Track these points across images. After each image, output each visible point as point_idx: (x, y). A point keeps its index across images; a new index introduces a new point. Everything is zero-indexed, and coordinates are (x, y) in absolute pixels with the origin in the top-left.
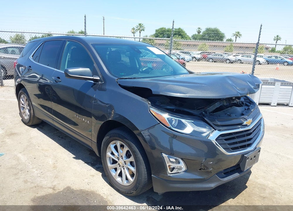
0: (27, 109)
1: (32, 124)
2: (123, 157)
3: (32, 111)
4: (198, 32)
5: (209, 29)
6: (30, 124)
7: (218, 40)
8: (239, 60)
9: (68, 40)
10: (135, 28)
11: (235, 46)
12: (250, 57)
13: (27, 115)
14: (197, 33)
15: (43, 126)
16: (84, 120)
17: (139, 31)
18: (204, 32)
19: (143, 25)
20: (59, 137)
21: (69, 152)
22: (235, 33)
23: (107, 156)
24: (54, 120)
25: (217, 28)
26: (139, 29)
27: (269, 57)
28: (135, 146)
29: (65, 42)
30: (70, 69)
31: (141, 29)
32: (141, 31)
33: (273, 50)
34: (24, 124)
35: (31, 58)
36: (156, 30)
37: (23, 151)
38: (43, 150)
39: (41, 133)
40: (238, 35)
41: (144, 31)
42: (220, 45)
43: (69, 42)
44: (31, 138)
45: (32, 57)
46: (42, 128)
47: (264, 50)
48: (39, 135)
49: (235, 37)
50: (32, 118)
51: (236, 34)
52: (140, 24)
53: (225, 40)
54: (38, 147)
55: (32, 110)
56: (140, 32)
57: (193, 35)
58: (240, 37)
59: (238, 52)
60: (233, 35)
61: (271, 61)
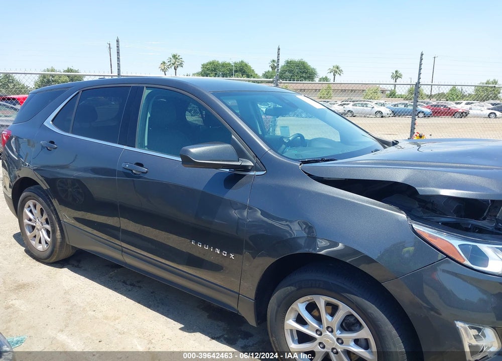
0: (43, 230)
1: (57, 260)
2: (335, 329)
3: (58, 233)
4: (272, 68)
5: (291, 61)
6: (53, 259)
7: (305, 79)
8: (349, 111)
9: (147, 85)
10: (166, 62)
11: (336, 88)
12: (367, 107)
13: (43, 241)
14: (270, 70)
15: (79, 261)
16: (220, 252)
17: (173, 67)
18: (282, 67)
19: (180, 57)
20: (126, 284)
21: (165, 318)
22: (332, 68)
23: (286, 327)
24: (125, 252)
25: (303, 60)
26: (173, 64)
27: (395, 105)
28: (376, 308)
29: (139, 91)
30: (193, 148)
31: (177, 63)
32: (178, 66)
33: (392, 95)
34: (35, 261)
35: (48, 123)
36: (202, 65)
37: (66, 326)
38: (106, 318)
39: (82, 278)
40: (336, 71)
41: (182, 66)
42: (310, 88)
43: (150, 91)
44: (66, 293)
45: (51, 123)
46: (77, 266)
47: (379, 94)
48: (81, 284)
49: (332, 74)
50: (57, 249)
51: (334, 69)
52: (174, 56)
53: (317, 80)
54: (93, 313)
55: (59, 231)
56: (176, 70)
57: (266, 72)
58: (340, 75)
59: (344, 98)
60: (329, 71)
61: (399, 112)
